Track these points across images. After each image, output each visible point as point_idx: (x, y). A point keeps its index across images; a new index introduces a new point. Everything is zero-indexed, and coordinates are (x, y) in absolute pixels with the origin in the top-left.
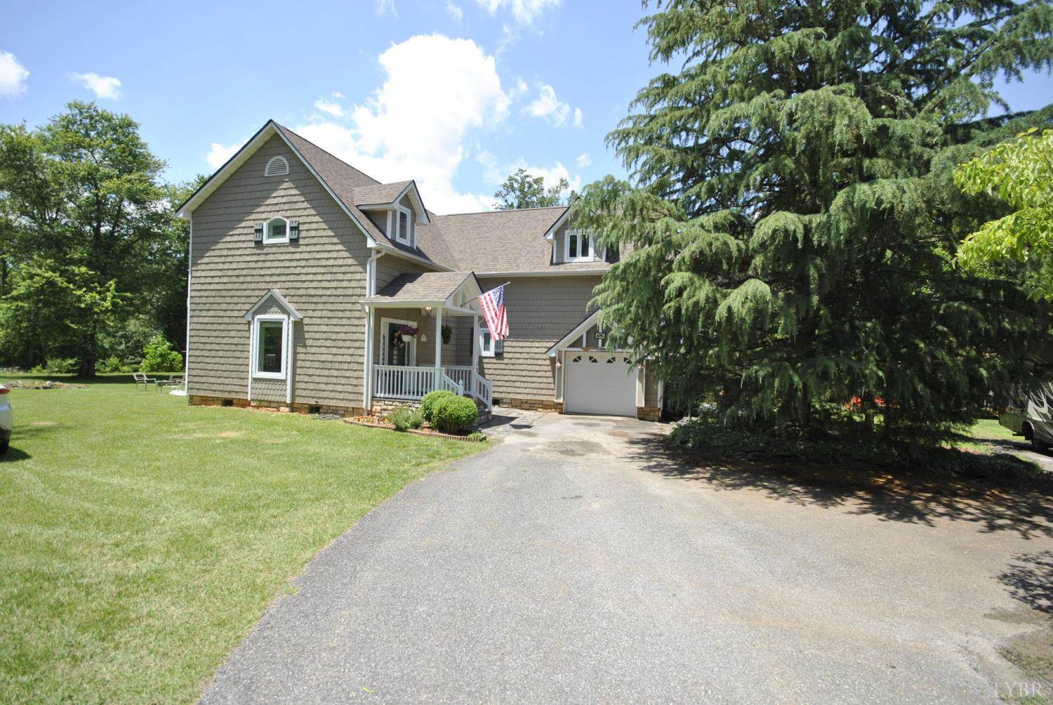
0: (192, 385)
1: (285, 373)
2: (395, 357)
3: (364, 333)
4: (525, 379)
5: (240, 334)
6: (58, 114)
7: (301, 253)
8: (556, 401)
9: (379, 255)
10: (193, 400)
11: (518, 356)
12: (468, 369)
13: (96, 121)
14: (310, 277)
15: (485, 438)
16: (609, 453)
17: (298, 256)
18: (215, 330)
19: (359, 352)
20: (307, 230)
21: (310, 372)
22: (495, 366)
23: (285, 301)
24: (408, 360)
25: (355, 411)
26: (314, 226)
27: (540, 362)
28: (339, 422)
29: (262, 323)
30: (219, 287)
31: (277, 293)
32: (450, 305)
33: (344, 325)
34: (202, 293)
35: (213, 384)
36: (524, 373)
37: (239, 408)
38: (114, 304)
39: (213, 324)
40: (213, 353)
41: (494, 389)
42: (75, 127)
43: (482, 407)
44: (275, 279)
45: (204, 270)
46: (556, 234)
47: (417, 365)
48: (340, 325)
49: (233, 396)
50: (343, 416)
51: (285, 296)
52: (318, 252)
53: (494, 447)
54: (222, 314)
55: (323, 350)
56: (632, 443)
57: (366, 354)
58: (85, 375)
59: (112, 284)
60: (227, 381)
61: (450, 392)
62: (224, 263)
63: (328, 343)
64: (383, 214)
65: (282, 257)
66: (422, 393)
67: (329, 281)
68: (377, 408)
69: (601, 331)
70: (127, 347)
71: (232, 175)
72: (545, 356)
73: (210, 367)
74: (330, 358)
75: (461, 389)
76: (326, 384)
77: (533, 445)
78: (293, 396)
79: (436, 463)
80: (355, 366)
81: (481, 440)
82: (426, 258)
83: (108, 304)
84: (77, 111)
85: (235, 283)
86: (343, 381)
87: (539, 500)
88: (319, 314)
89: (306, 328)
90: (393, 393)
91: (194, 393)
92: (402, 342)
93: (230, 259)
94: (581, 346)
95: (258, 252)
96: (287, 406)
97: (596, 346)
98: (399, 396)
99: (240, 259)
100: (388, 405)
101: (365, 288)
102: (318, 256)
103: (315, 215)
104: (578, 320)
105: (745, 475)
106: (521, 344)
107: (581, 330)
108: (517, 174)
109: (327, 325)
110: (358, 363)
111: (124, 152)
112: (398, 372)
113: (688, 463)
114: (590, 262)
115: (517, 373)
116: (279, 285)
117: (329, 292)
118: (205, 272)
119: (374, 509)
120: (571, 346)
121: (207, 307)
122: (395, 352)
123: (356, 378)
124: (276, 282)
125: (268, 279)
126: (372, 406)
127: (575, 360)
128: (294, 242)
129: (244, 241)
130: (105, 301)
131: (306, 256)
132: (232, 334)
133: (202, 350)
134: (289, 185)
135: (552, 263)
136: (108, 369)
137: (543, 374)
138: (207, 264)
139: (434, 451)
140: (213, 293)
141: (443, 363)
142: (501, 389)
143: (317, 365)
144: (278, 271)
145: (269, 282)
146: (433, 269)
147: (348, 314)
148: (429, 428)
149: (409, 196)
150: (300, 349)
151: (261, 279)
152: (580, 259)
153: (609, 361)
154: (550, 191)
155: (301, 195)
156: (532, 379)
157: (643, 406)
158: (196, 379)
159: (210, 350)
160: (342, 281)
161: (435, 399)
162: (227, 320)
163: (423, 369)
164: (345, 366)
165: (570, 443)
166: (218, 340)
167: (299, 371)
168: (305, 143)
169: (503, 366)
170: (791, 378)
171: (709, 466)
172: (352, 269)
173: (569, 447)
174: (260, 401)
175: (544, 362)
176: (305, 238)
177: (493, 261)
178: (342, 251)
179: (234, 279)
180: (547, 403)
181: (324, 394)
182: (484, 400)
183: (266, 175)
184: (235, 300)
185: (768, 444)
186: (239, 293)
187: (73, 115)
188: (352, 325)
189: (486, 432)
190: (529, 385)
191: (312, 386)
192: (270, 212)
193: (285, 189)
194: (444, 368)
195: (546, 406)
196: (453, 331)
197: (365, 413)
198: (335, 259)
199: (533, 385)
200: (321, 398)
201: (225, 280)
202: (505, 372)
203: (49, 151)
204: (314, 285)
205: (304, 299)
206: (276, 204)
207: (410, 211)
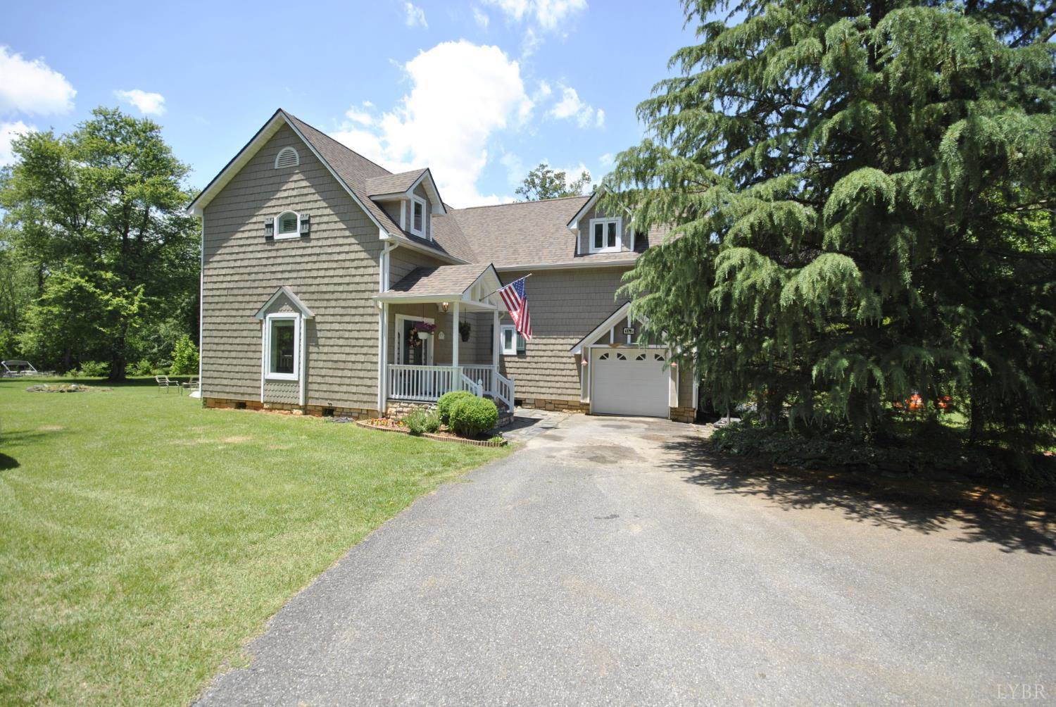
0: (207, 387)
1: (297, 374)
2: (411, 357)
3: (377, 331)
4: (548, 378)
5: (252, 334)
6: (84, 121)
7: (312, 247)
8: (582, 401)
9: (392, 248)
10: (208, 403)
11: (541, 353)
12: (487, 368)
13: (121, 127)
14: (322, 273)
15: (506, 443)
16: (643, 460)
17: (309, 251)
18: (228, 330)
19: (373, 351)
20: (318, 224)
21: (323, 372)
22: (518, 365)
23: (296, 299)
24: (426, 359)
25: (369, 414)
26: (325, 219)
27: (564, 360)
28: (352, 425)
29: (274, 322)
30: (231, 285)
31: (289, 290)
32: (467, 299)
33: (357, 323)
34: (215, 292)
35: (227, 385)
36: (547, 372)
37: (253, 411)
38: (141, 308)
39: (225, 324)
40: (226, 354)
41: (516, 389)
42: (101, 133)
43: (504, 408)
44: (286, 275)
45: (215, 269)
46: (581, 223)
47: (435, 364)
48: (353, 323)
49: (246, 398)
50: (358, 418)
51: (297, 293)
52: (329, 246)
53: (516, 453)
54: (234, 313)
55: (336, 349)
56: (669, 448)
57: (380, 353)
58: (116, 378)
59: (140, 288)
60: (240, 383)
61: (469, 393)
62: (235, 260)
63: (341, 342)
64: (397, 204)
65: (293, 253)
66: (439, 393)
67: (341, 276)
68: (392, 410)
69: (629, 326)
70: (159, 350)
71: (242, 169)
72: (569, 354)
73: (223, 368)
74: (343, 357)
75: (480, 389)
76: (339, 385)
77: (559, 450)
78: (306, 398)
79: (451, 473)
80: (369, 366)
81: (502, 445)
82: (443, 251)
83: (135, 308)
84: (102, 118)
85: (247, 281)
86: (357, 382)
87: (568, 521)
88: (331, 311)
89: (319, 327)
90: (409, 394)
91: (208, 395)
92: (418, 340)
93: (241, 256)
94: (608, 342)
95: (269, 248)
96: (300, 408)
97: (625, 342)
98: (414, 397)
99: (251, 256)
100: (403, 407)
101: (378, 283)
102: (329, 250)
103: (326, 208)
104: (606, 315)
105: (809, 488)
106: (545, 341)
107: (609, 325)
108: (538, 170)
109: (339, 323)
110: (371, 363)
111: (148, 157)
112: (413, 371)
113: (736, 473)
114: (617, 252)
115: (541, 372)
116: (290, 282)
117: (341, 288)
118: (217, 270)
119: (372, 533)
120: (599, 342)
121: (219, 306)
122: (412, 352)
123: (370, 379)
124: (288, 279)
125: (279, 276)
126: (387, 408)
127: (602, 358)
128: (305, 236)
129: (255, 237)
130: (132, 304)
131: (317, 251)
132: (245, 334)
133: (215, 351)
134: (300, 176)
135: (576, 255)
136: (139, 372)
137: (568, 372)
138: (219, 262)
139: (450, 459)
140: (225, 292)
141: (461, 362)
142: (523, 389)
143: (330, 365)
144: (289, 267)
145: (280, 279)
146: (449, 262)
147: (361, 311)
148: (446, 431)
149: (424, 185)
150: (312, 349)
151: (273, 276)
152: (606, 249)
153: (639, 358)
154: (572, 186)
155: (312, 186)
156: (557, 378)
157: (677, 406)
158: (210, 381)
159: (223, 351)
160: (354, 276)
161: (452, 401)
162: (239, 320)
163: (441, 369)
164: (359, 366)
165: (599, 448)
166: (230, 341)
167: (311, 372)
168: (316, 132)
169: (526, 365)
170: (871, 372)
171: (762, 476)
172: (365, 263)
173: (599, 452)
174: (273, 403)
175: (569, 360)
176: (316, 232)
177: (513, 254)
178: (353, 244)
179: (246, 277)
180: (572, 404)
181: (338, 396)
182: (506, 401)
183: (276, 168)
184: (247, 298)
185: (830, 449)
186: (250, 292)
187: (98, 122)
188: (366, 323)
189: (507, 435)
190: (553, 384)
191: (325, 388)
192: (281, 205)
193: (295, 181)
194: (462, 368)
195: (571, 407)
196: (472, 329)
197: (380, 416)
198: (347, 253)
199: (558, 385)
200: (334, 400)
201: (236, 278)
202: (527, 371)
203: (76, 158)
204: (326, 280)
205: (315, 296)
206: (287, 198)
207: (425, 201)
